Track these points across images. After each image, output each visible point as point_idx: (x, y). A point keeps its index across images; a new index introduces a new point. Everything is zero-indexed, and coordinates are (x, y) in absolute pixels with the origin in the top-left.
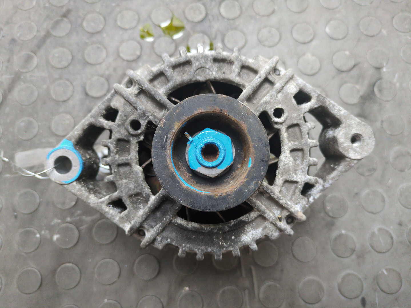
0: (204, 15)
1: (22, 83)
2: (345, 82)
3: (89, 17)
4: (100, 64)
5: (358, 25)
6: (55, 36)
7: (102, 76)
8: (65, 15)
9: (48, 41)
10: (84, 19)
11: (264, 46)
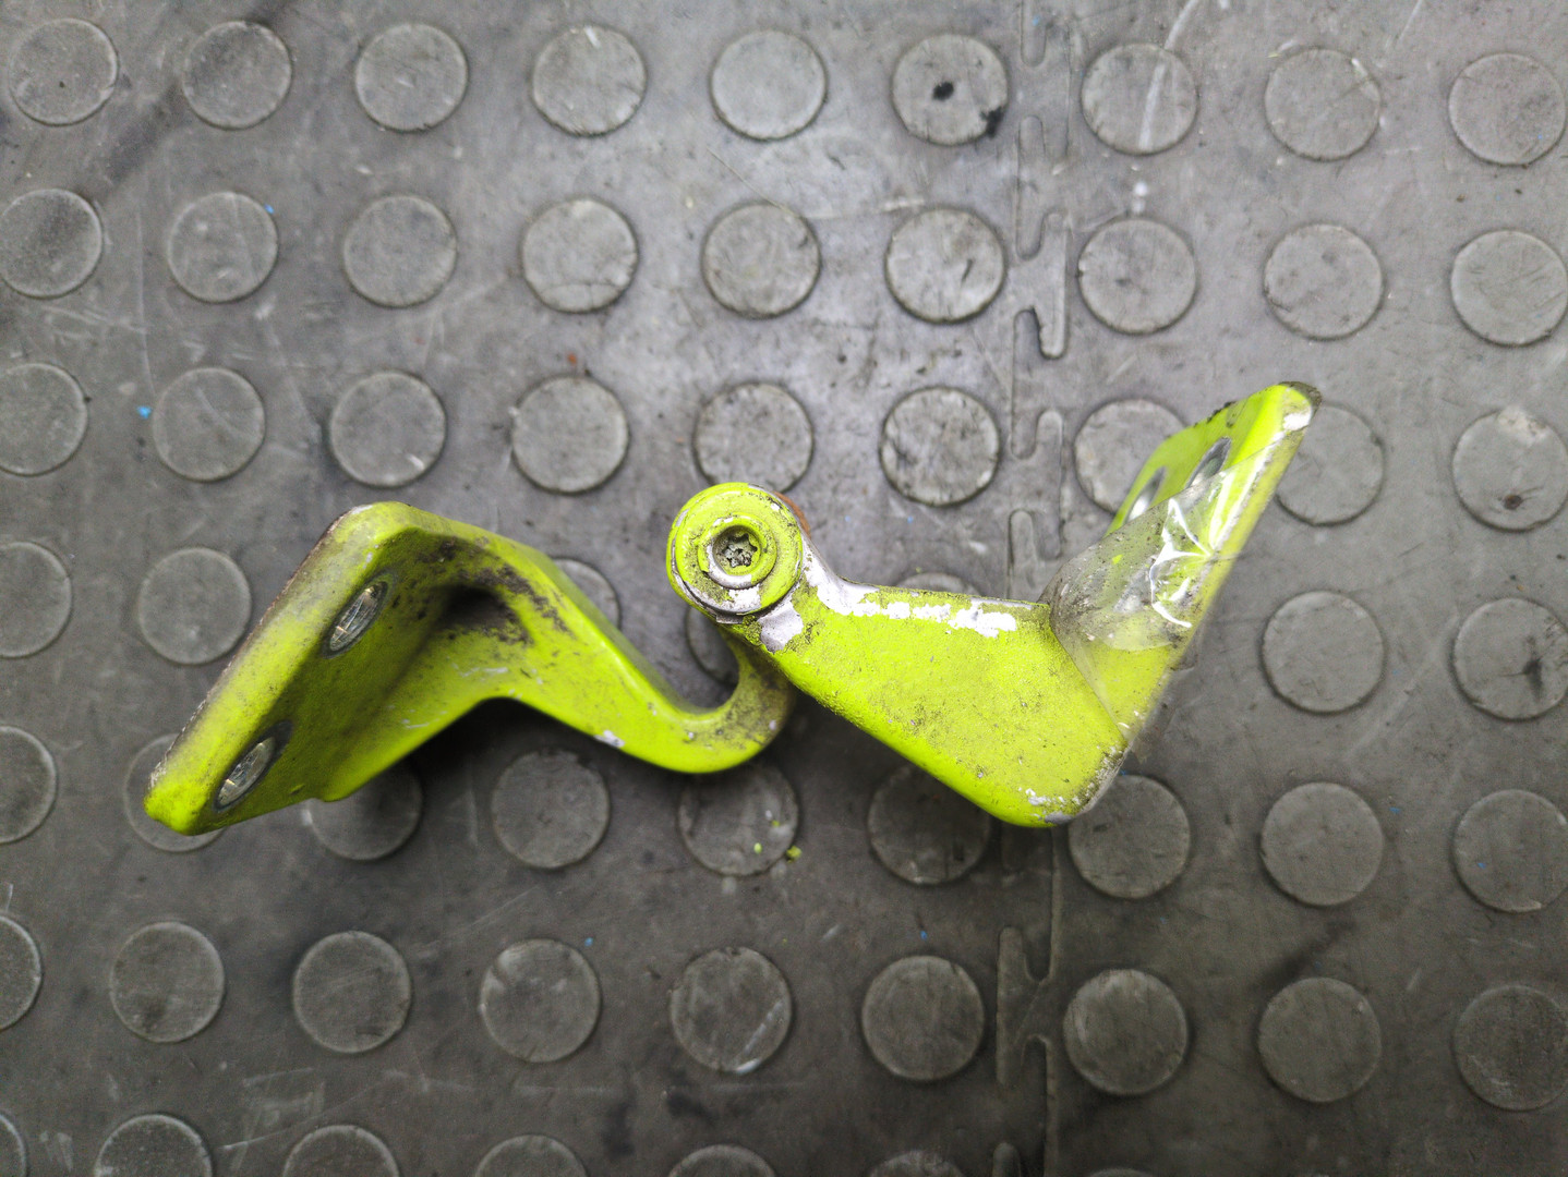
1: (15, 354)
3: (393, 36)
4: (416, 305)
6: (204, 121)
9: (169, 143)
11: (1291, 329)
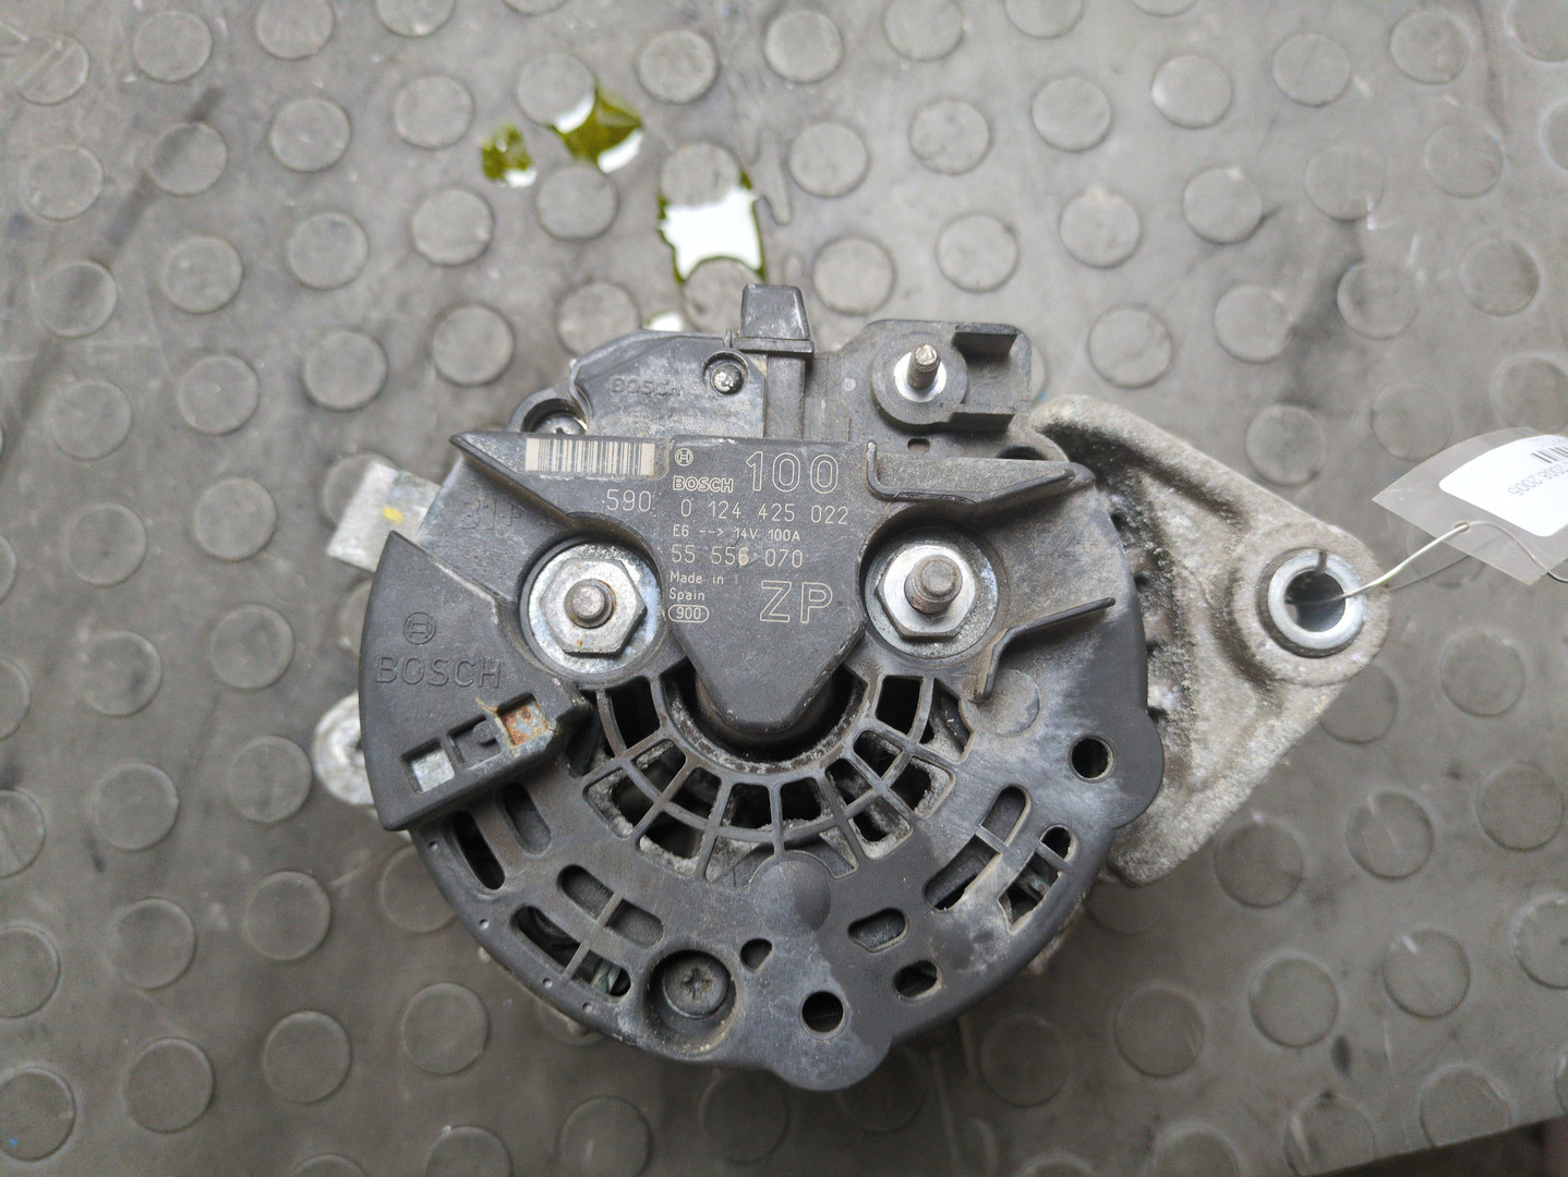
0: (708, 71)
1: (70, 379)
2: (1235, 283)
3: (291, 111)
4: (346, 284)
5: (1267, 68)
6: (170, 194)
7: (357, 329)
8: (200, 115)
9: (150, 213)
10: (271, 123)
